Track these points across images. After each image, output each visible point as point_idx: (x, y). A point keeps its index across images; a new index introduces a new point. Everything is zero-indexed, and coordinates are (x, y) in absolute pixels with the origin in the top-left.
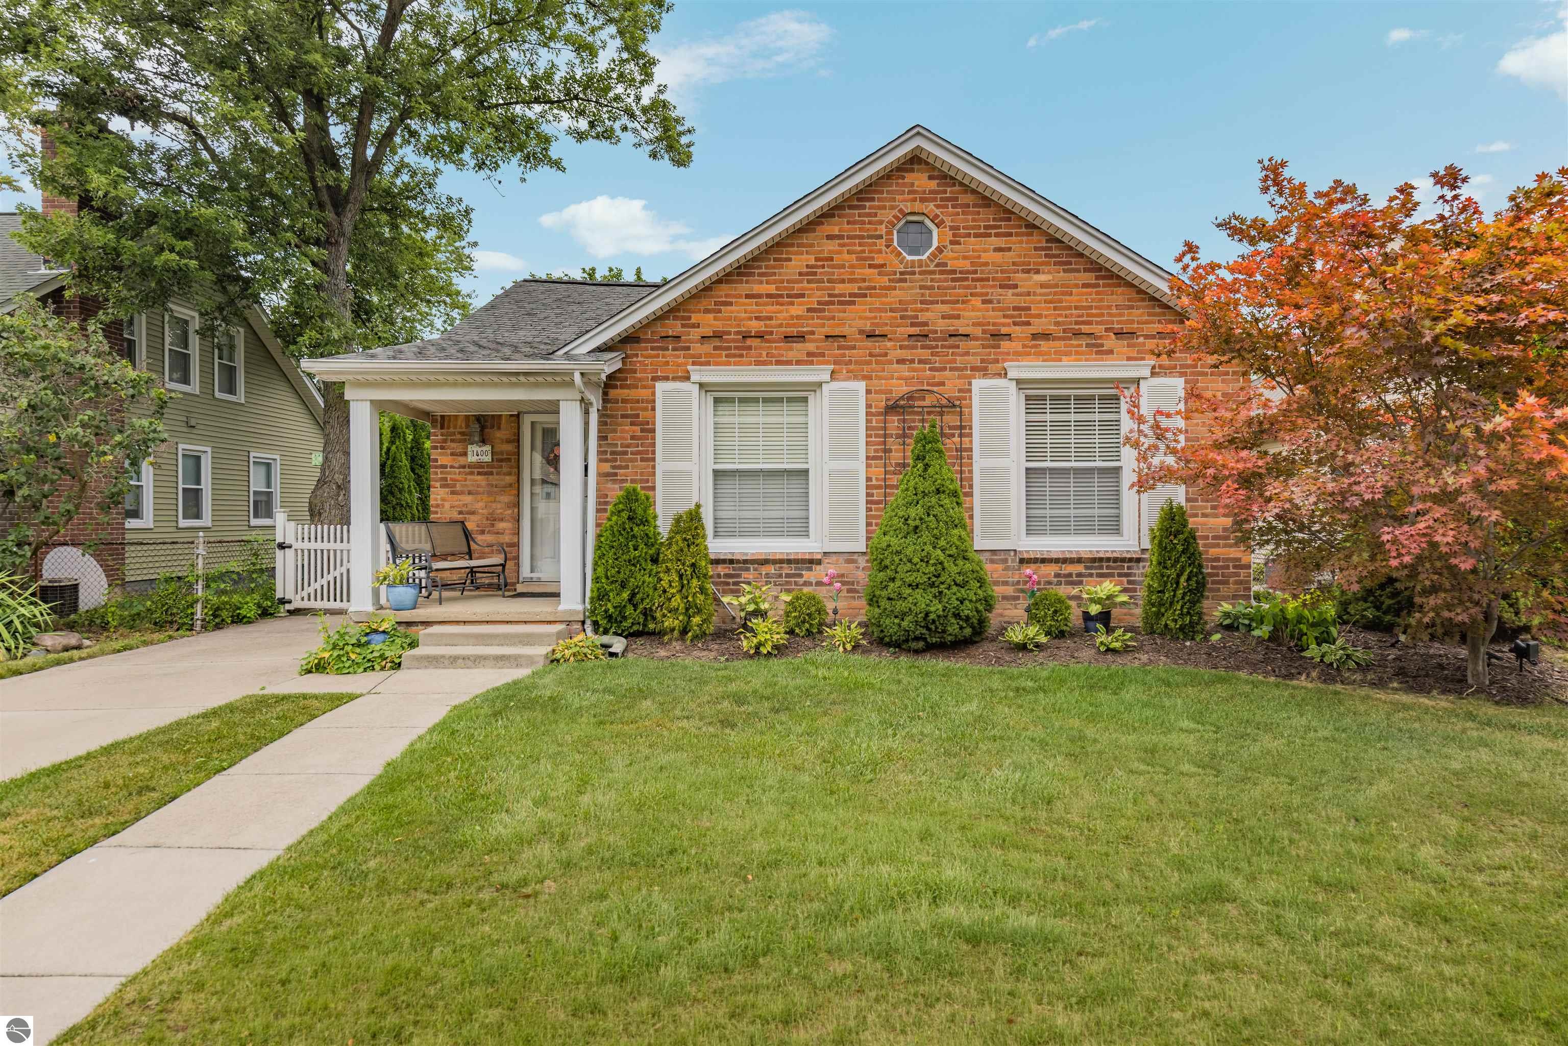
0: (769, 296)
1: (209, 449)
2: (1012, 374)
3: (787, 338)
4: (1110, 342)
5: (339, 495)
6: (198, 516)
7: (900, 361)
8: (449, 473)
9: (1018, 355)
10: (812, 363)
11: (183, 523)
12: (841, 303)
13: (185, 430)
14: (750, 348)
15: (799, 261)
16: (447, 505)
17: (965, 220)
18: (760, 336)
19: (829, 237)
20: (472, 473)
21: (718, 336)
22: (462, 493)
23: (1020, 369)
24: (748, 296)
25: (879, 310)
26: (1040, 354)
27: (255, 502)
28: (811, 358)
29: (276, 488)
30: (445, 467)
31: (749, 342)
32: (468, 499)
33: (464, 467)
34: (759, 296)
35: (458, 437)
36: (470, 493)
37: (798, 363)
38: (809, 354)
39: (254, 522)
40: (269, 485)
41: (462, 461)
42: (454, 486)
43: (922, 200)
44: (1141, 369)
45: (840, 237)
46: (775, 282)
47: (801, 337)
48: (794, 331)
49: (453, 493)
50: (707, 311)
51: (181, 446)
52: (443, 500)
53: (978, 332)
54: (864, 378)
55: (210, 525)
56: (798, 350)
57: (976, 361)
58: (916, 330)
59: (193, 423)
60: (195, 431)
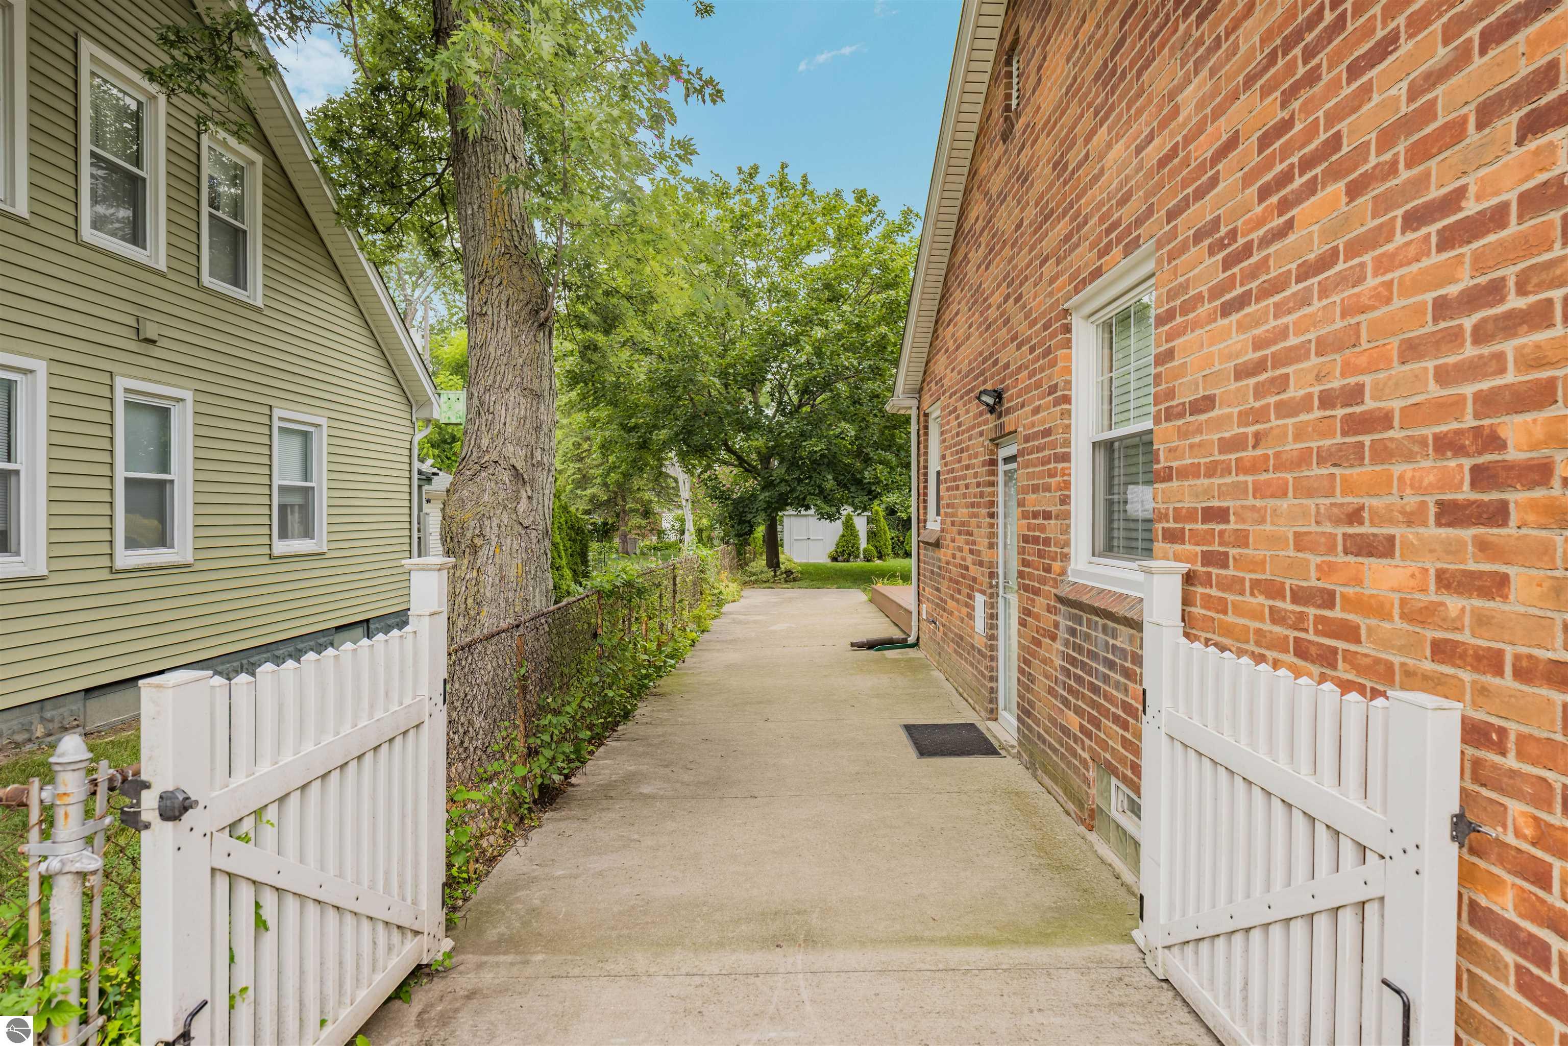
1: (188, 395)
5: (517, 500)
6: (163, 539)
11: (126, 558)
13: (133, 346)
27: (283, 508)
29: (321, 481)
39: (281, 547)
40: (306, 476)
51: (121, 383)
55: (190, 559)
59: (151, 331)
60: (157, 352)
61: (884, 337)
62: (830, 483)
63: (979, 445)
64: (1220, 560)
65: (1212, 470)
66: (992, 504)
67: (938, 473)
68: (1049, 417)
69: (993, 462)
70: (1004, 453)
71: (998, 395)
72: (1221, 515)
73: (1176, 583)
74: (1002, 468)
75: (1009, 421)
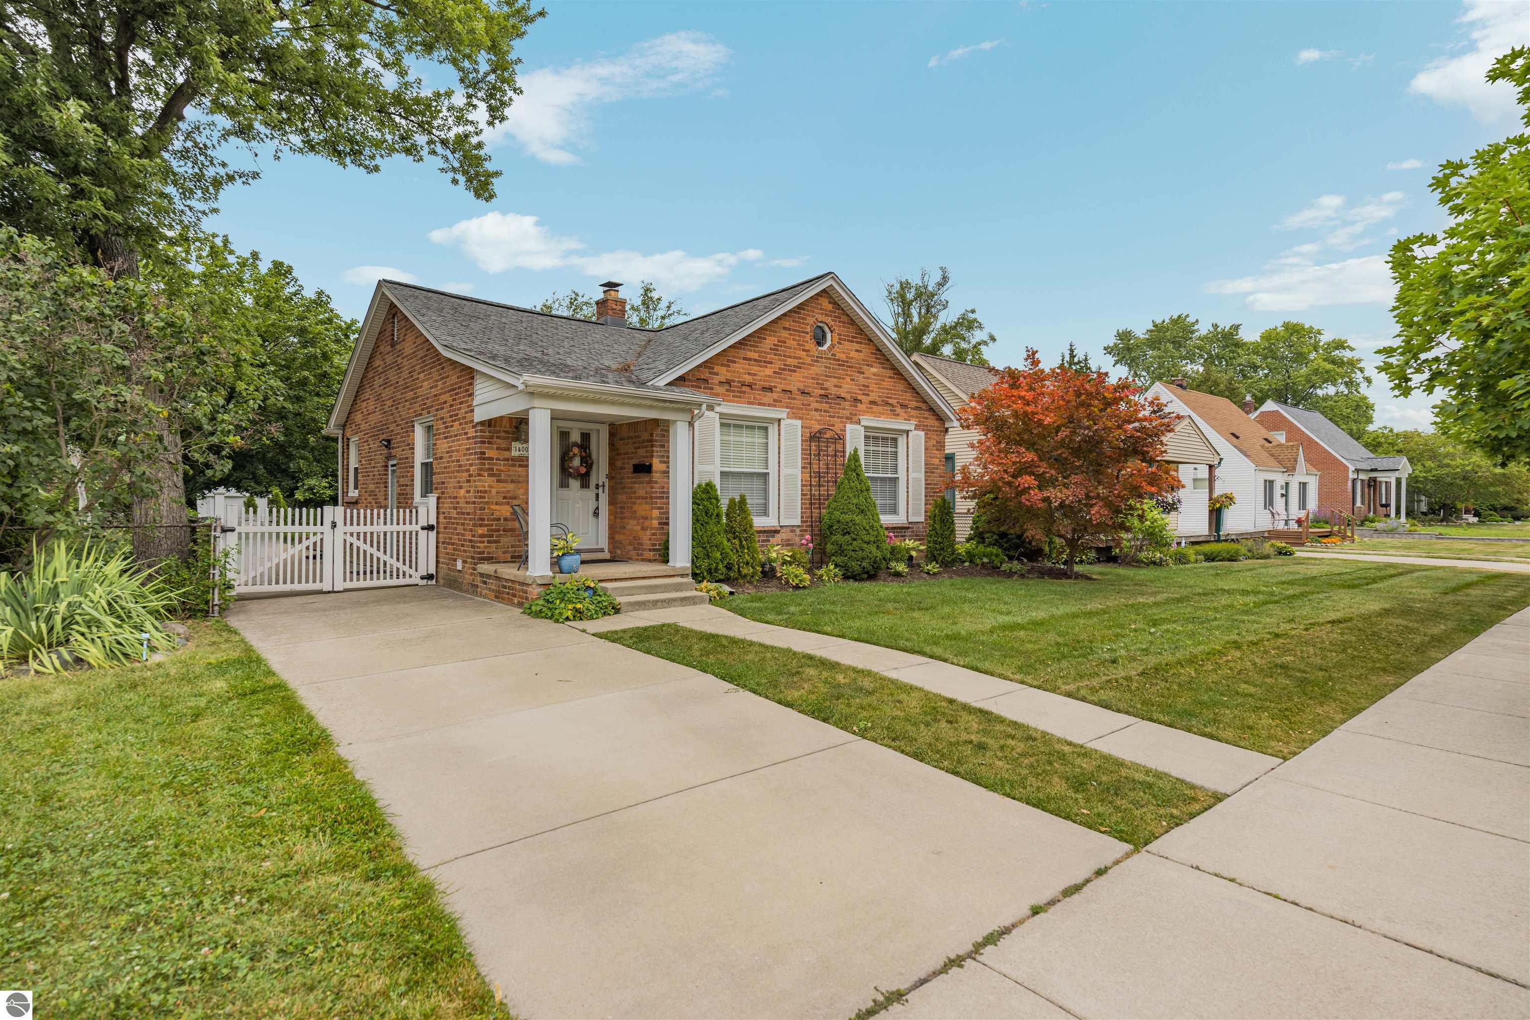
0: (755, 360)
2: (863, 423)
3: (764, 389)
4: (899, 410)
7: (816, 410)
8: (496, 464)
9: (865, 412)
10: (775, 406)
12: (790, 370)
14: (744, 392)
15: (770, 341)
16: (494, 491)
17: (844, 331)
18: (750, 386)
19: (785, 328)
20: (514, 465)
21: (728, 382)
22: (505, 481)
23: (868, 421)
24: (745, 359)
25: (807, 378)
26: (872, 413)
28: (775, 403)
30: (492, 459)
31: (744, 388)
32: (511, 486)
33: (507, 460)
34: (750, 359)
35: (503, 434)
36: (512, 482)
37: (769, 405)
38: (775, 401)
41: (506, 454)
42: (499, 475)
43: (826, 315)
44: (910, 426)
45: (789, 329)
46: (758, 352)
47: (770, 389)
48: (767, 384)
49: (499, 481)
50: (723, 365)
52: (490, 486)
53: (848, 396)
54: (801, 418)
56: (768, 397)
57: (847, 413)
58: (822, 392)
61: (306, 378)
62: (261, 470)
63: (380, 459)
64: (443, 493)
65: (443, 473)
66: (386, 482)
67: (356, 469)
68: (407, 453)
69: (387, 466)
70: (391, 463)
71: (389, 441)
72: (443, 483)
73: (435, 499)
74: (390, 468)
75: (393, 451)
